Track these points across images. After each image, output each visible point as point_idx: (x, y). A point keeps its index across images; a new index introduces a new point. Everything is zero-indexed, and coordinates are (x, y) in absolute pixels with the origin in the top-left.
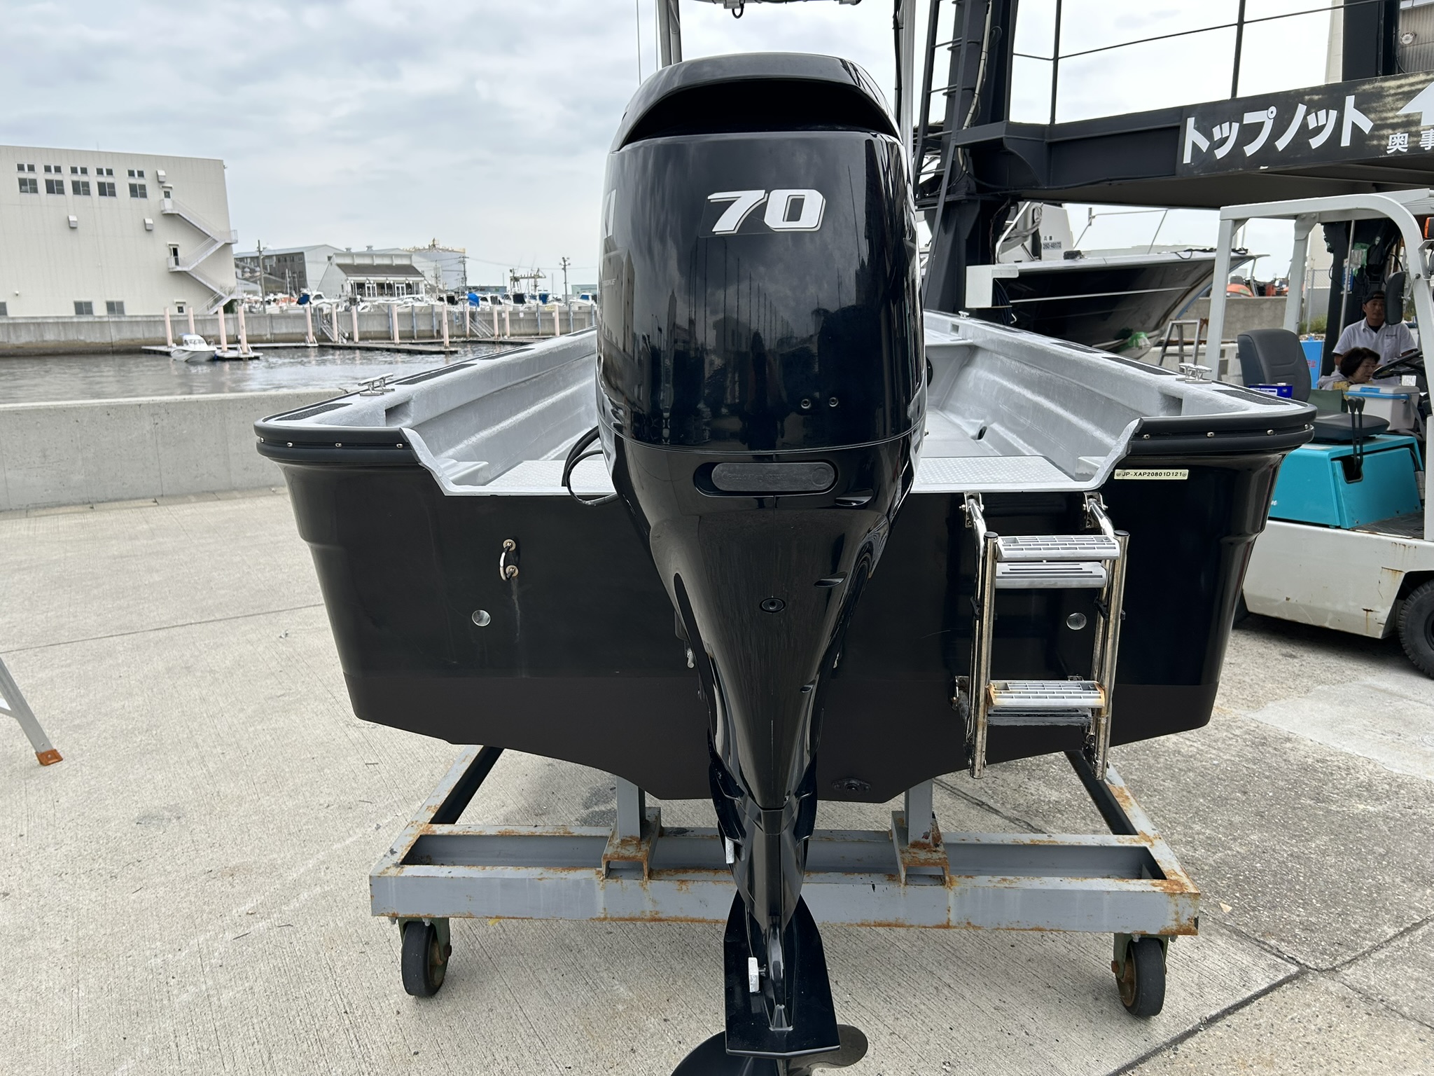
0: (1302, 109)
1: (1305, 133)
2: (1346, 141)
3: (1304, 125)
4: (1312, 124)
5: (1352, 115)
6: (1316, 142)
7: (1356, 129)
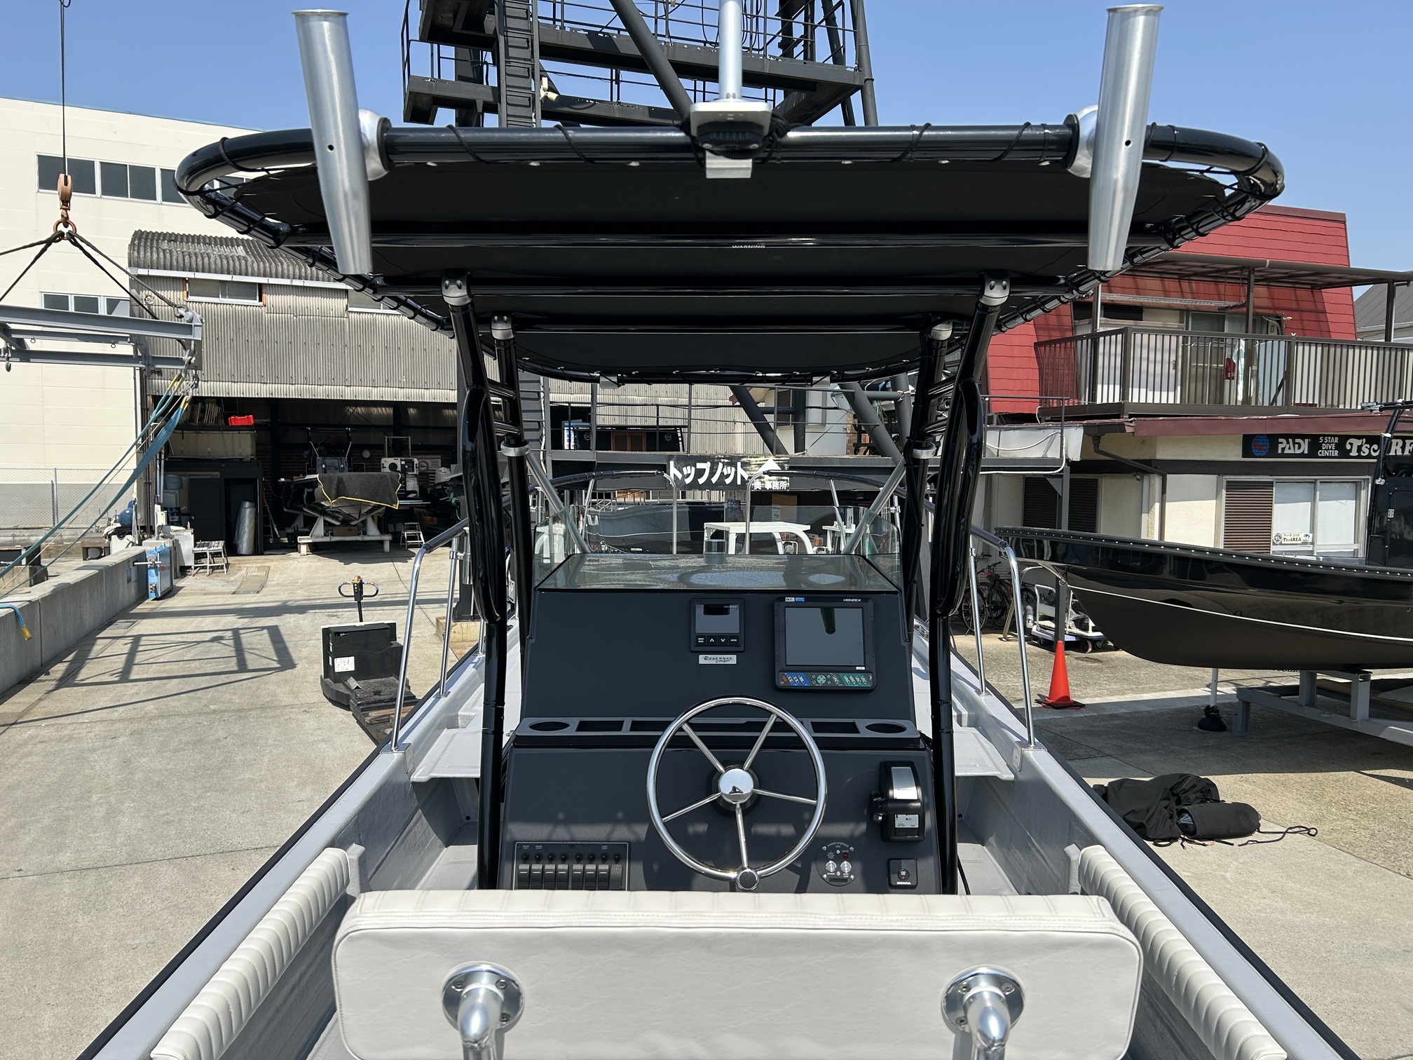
0: (721, 465)
1: (723, 476)
2: (739, 483)
3: (722, 473)
4: (725, 474)
5: (740, 471)
6: (728, 481)
7: (742, 478)
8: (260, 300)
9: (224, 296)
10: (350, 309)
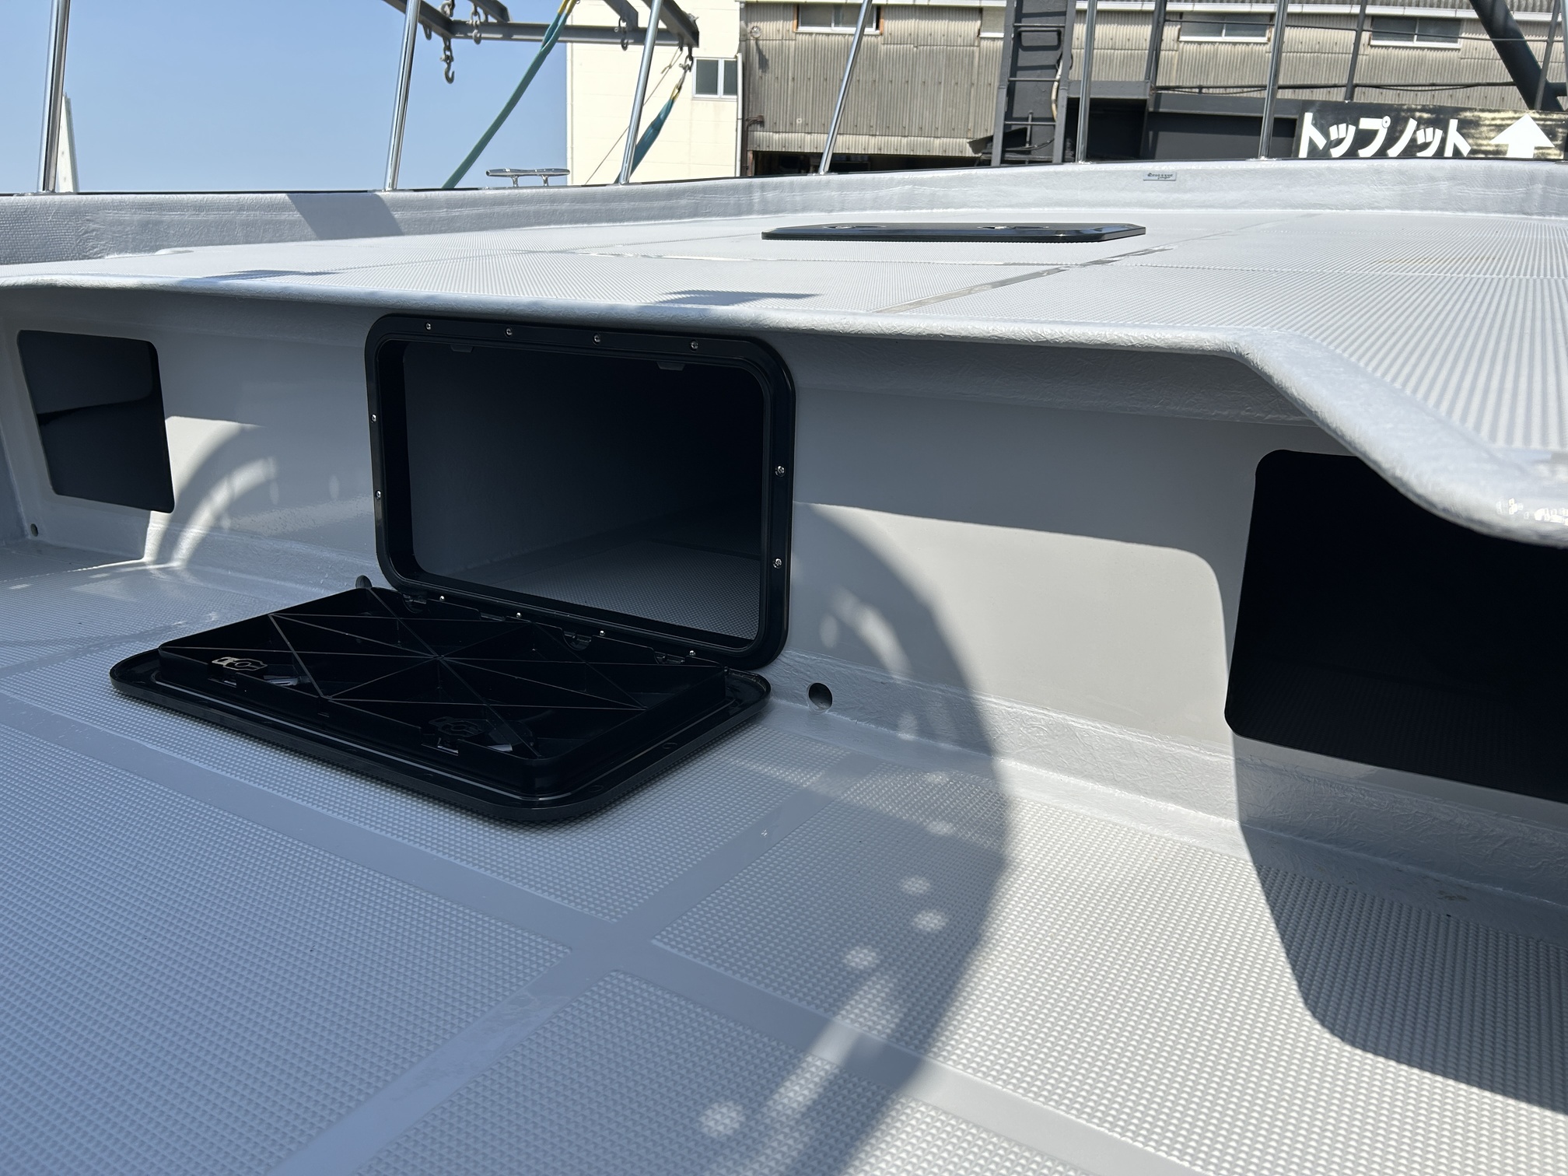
0: (1412, 123)
1: (1413, 146)
3: (1414, 139)
4: (1420, 139)
5: (1454, 137)
8: (877, 27)
9: (837, 24)
10: (983, 35)
